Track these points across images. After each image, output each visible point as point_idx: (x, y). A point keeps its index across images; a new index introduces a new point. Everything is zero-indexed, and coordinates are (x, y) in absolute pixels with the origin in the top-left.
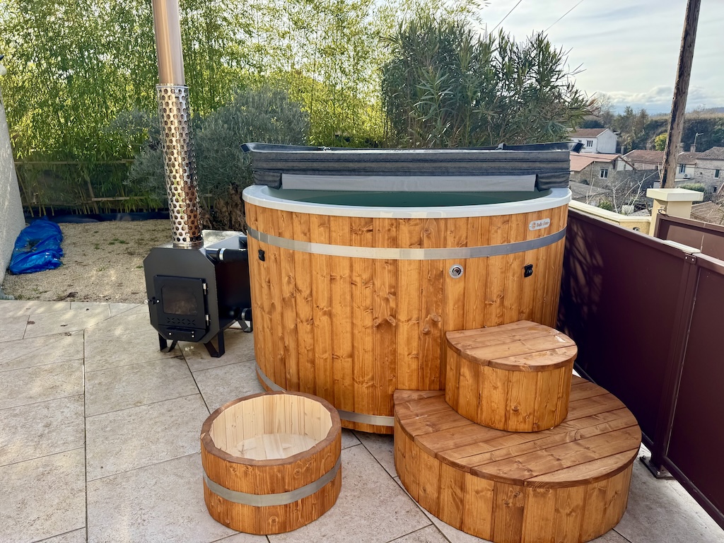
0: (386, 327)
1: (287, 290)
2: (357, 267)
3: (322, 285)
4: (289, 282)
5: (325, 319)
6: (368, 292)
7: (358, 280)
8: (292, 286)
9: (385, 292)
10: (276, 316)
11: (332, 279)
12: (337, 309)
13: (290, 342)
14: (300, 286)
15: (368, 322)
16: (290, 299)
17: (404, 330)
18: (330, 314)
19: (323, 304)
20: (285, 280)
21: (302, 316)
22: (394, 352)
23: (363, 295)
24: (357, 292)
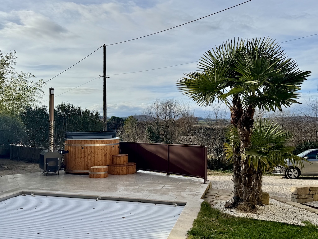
0: (106, 155)
1: (89, 153)
2: (102, 147)
3: (96, 150)
4: (90, 151)
5: (97, 156)
6: (104, 150)
7: (102, 149)
8: (90, 152)
9: (106, 150)
10: (86, 158)
11: (98, 149)
12: (99, 154)
13: (89, 161)
14: (92, 151)
15: (104, 155)
16: (90, 154)
17: (108, 155)
18: (98, 155)
19: (97, 153)
20: (89, 151)
21: (92, 156)
22: (107, 159)
23: (103, 151)
24: (102, 151)
